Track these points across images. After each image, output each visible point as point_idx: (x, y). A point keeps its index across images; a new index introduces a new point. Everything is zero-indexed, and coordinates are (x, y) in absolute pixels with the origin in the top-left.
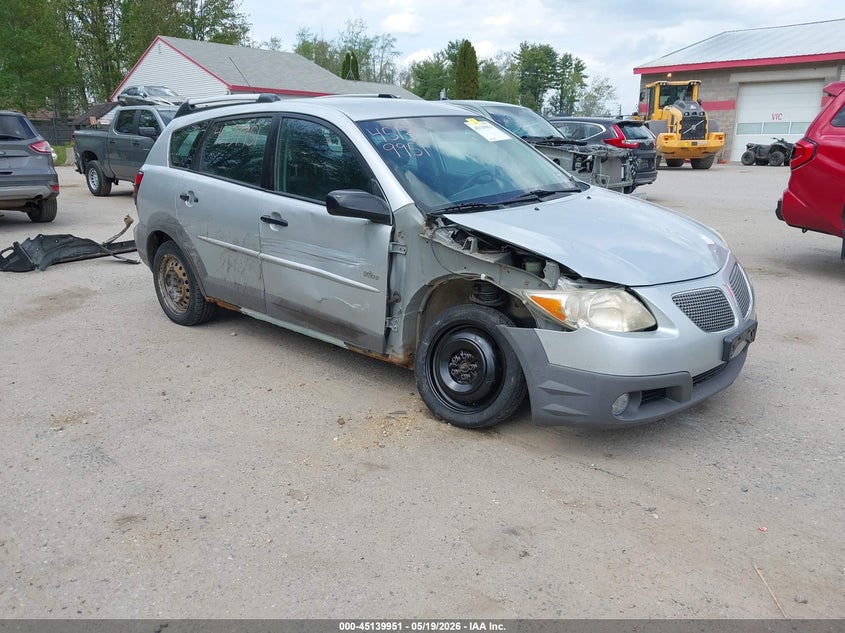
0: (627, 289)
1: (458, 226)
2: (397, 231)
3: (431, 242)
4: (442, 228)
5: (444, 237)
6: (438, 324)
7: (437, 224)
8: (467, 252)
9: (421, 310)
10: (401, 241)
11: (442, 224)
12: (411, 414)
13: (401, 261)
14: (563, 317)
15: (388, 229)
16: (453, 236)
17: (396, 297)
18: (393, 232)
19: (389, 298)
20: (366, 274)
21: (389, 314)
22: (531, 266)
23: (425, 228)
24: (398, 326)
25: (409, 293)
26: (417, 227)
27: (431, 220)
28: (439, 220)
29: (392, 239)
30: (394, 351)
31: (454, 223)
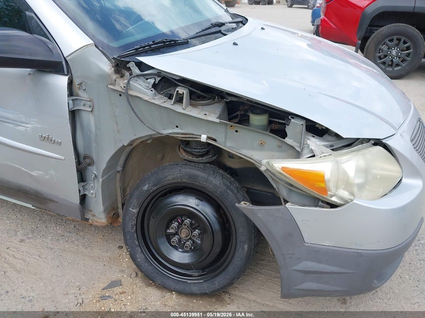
0: (378, 142)
1: (159, 73)
2: (76, 82)
3: (125, 94)
4: (138, 76)
5: (142, 89)
6: (146, 188)
7: (129, 69)
8: (178, 108)
9: (119, 168)
10: (83, 95)
11: (136, 71)
12: (127, 280)
13: (88, 119)
14: (325, 190)
15: (63, 81)
16: (155, 86)
17: (88, 161)
18: (70, 83)
19: (79, 163)
20: (43, 139)
21: (82, 178)
22: (258, 120)
23: (114, 76)
24: (95, 191)
25: (104, 154)
26: (103, 76)
27: (120, 66)
28: (132, 65)
29: (71, 93)
30: (94, 216)
31: (153, 68)
